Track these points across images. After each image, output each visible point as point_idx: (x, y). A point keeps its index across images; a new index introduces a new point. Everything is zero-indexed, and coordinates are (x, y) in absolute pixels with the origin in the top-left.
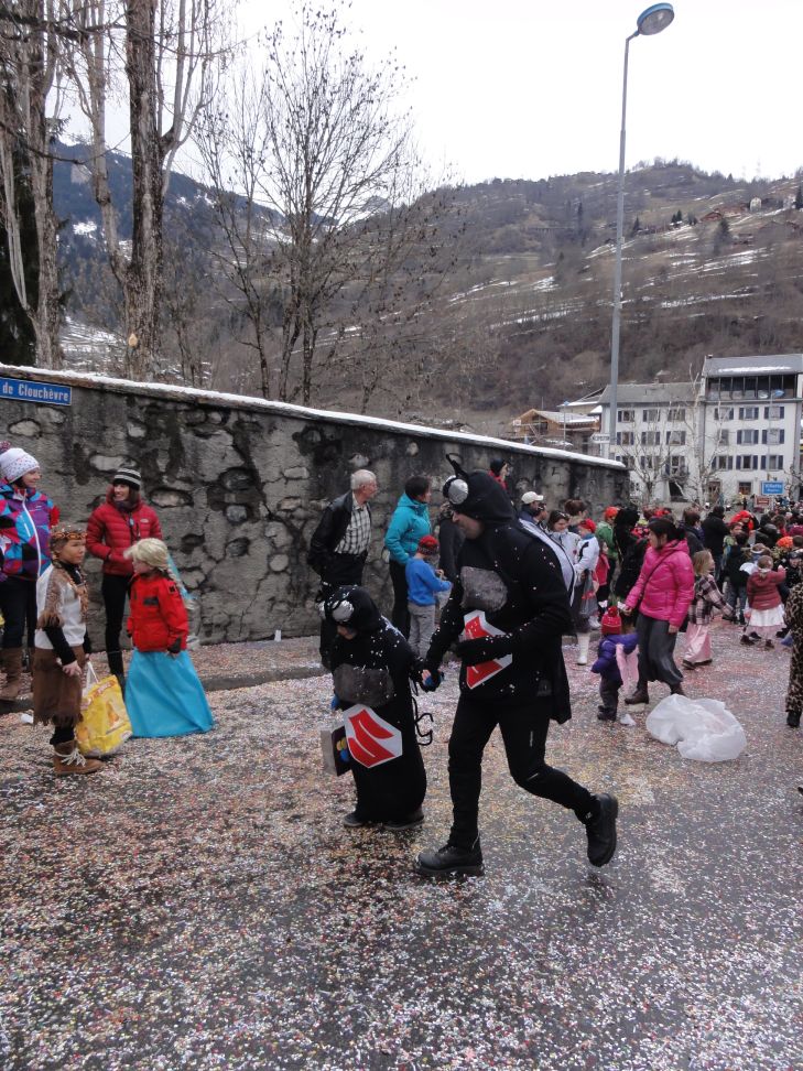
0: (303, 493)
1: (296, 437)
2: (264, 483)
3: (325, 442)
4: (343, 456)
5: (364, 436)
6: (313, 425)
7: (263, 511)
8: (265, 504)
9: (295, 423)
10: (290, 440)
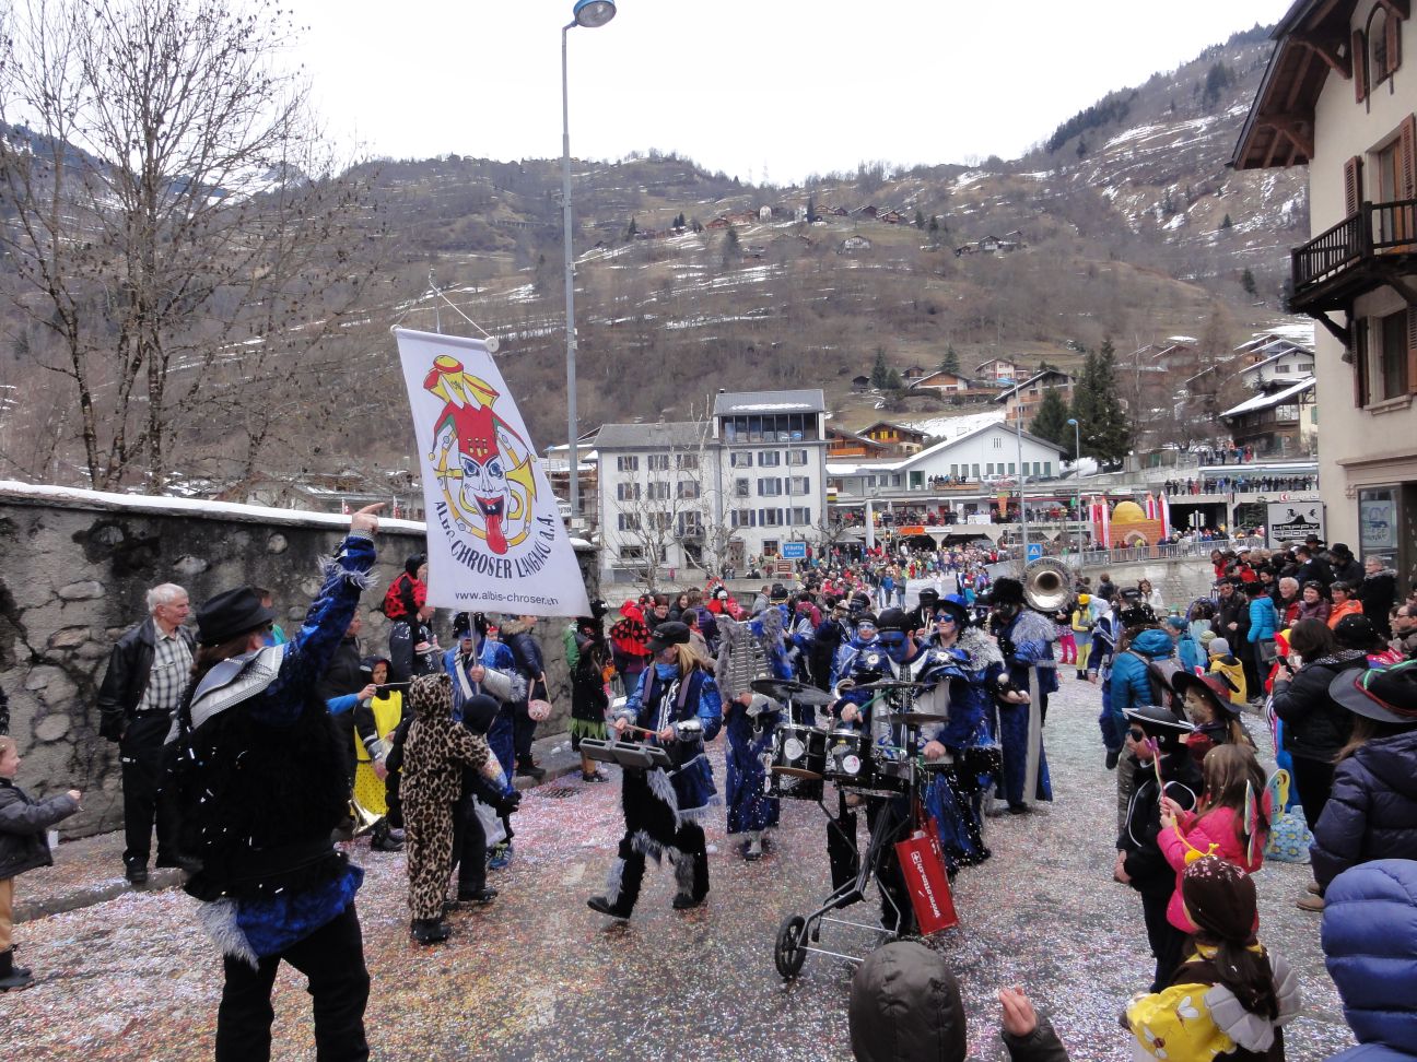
0: (94, 619)
1: (78, 538)
2: (23, 610)
3: (130, 543)
4: (163, 560)
5: (197, 531)
6: (109, 519)
7: (21, 651)
8: (24, 641)
9: (78, 517)
10: (69, 542)
